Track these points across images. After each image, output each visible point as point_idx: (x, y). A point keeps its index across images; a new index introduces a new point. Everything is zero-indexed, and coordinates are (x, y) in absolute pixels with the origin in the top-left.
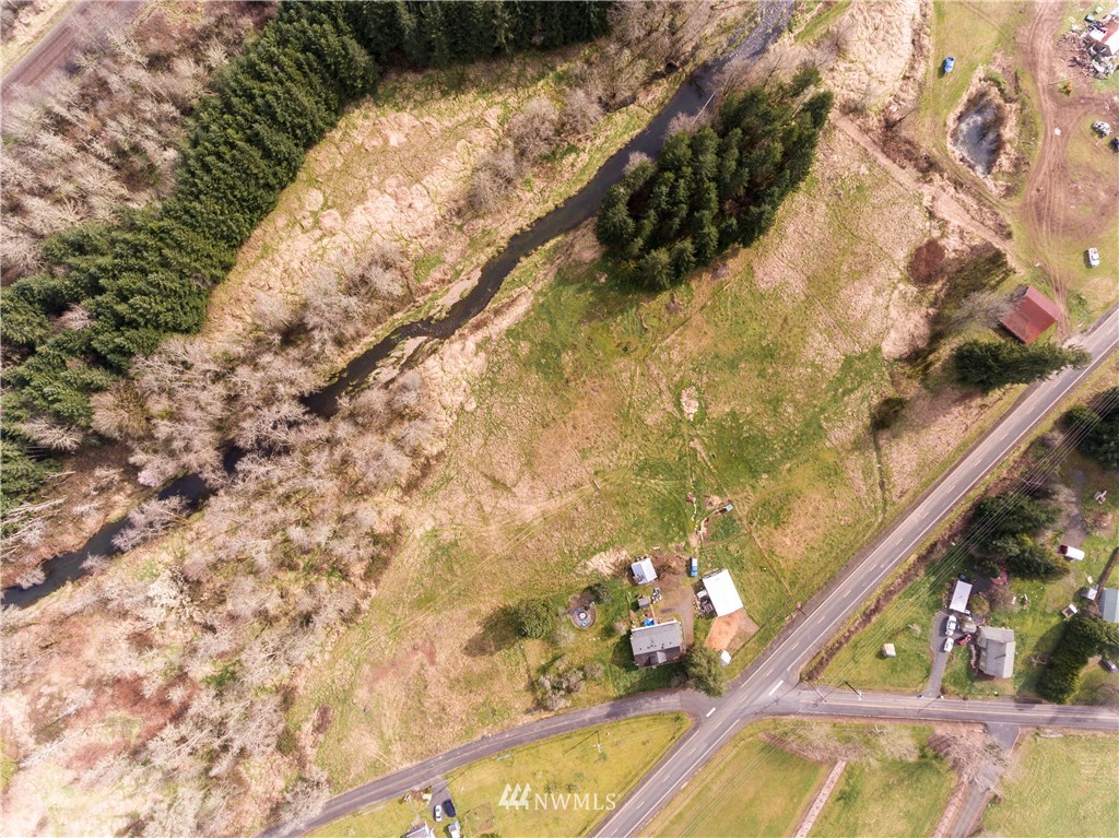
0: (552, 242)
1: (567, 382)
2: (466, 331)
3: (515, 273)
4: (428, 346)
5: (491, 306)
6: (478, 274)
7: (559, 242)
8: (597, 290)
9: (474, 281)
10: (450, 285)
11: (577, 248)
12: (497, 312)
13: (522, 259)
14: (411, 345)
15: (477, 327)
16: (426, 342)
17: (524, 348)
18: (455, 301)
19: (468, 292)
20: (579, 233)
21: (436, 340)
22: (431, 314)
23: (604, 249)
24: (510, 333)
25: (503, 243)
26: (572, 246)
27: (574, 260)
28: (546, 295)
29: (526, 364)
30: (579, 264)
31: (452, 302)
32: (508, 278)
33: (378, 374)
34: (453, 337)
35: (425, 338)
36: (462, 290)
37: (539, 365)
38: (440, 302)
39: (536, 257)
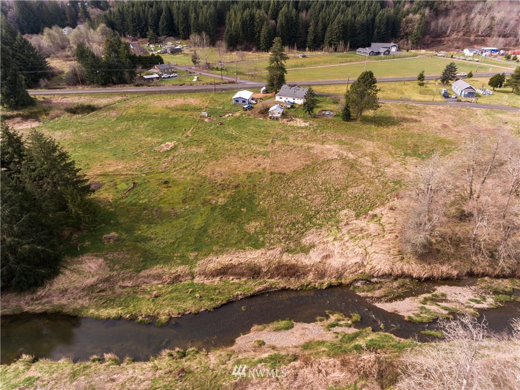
0: (105, 313)
1: (236, 187)
2: (310, 277)
3: (190, 306)
4: (377, 293)
5: (255, 286)
6: (242, 341)
7: (98, 308)
8: (129, 230)
9: (256, 334)
10: (298, 351)
11: (90, 281)
12: (255, 272)
13: (163, 318)
14: (407, 308)
15: (292, 271)
16: (379, 299)
17: (253, 226)
18: (306, 325)
19: (276, 324)
20: (64, 301)
21: (362, 294)
22: (353, 331)
23: (68, 259)
24: (256, 246)
25: (164, 361)
26: (91, 288)
27: (112, 270)
28: (182, 257)
29: (263, 214)
30: (111, 264)
31: (311, 326)
32: (207, 305)
33: (478, 302)
34: (334, 281)
35: (379, 305)
36: (284, 334)
37: (250, 210)
38: (329, 337)
39: (145, 308)
